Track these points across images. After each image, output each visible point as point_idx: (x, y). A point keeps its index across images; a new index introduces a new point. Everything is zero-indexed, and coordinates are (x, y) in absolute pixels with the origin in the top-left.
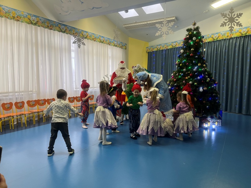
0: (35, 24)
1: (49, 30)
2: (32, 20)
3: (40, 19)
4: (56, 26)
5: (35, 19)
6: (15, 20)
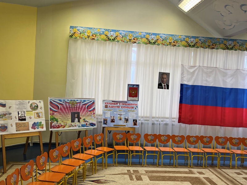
1: (210, 50)
2: (190, 42)
3: (199, 39)
4: (220, 44)
5: (193, 40)
6: (171, 45)
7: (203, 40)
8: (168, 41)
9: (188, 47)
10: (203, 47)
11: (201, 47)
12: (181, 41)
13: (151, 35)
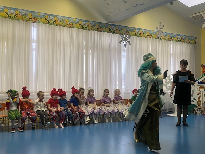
0: (86, 28)
1: (98, 32)
2: (83, 25)
3: (90, 23)
4: (105, 28)
5: (85, 23)
6: (67, 27)
7: (93, 24)
8: (65, 22)
9: (81, 29)
10: (93, 30)
11: (92, 29)
12: (76, 23)
13: (50, 16)
